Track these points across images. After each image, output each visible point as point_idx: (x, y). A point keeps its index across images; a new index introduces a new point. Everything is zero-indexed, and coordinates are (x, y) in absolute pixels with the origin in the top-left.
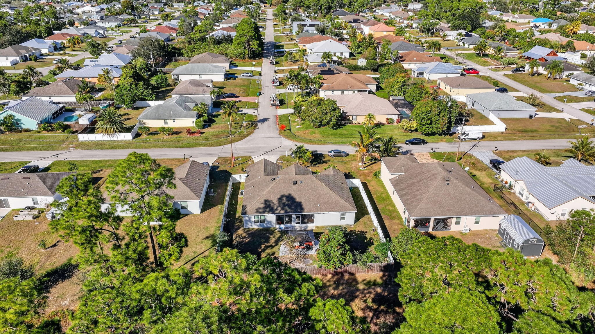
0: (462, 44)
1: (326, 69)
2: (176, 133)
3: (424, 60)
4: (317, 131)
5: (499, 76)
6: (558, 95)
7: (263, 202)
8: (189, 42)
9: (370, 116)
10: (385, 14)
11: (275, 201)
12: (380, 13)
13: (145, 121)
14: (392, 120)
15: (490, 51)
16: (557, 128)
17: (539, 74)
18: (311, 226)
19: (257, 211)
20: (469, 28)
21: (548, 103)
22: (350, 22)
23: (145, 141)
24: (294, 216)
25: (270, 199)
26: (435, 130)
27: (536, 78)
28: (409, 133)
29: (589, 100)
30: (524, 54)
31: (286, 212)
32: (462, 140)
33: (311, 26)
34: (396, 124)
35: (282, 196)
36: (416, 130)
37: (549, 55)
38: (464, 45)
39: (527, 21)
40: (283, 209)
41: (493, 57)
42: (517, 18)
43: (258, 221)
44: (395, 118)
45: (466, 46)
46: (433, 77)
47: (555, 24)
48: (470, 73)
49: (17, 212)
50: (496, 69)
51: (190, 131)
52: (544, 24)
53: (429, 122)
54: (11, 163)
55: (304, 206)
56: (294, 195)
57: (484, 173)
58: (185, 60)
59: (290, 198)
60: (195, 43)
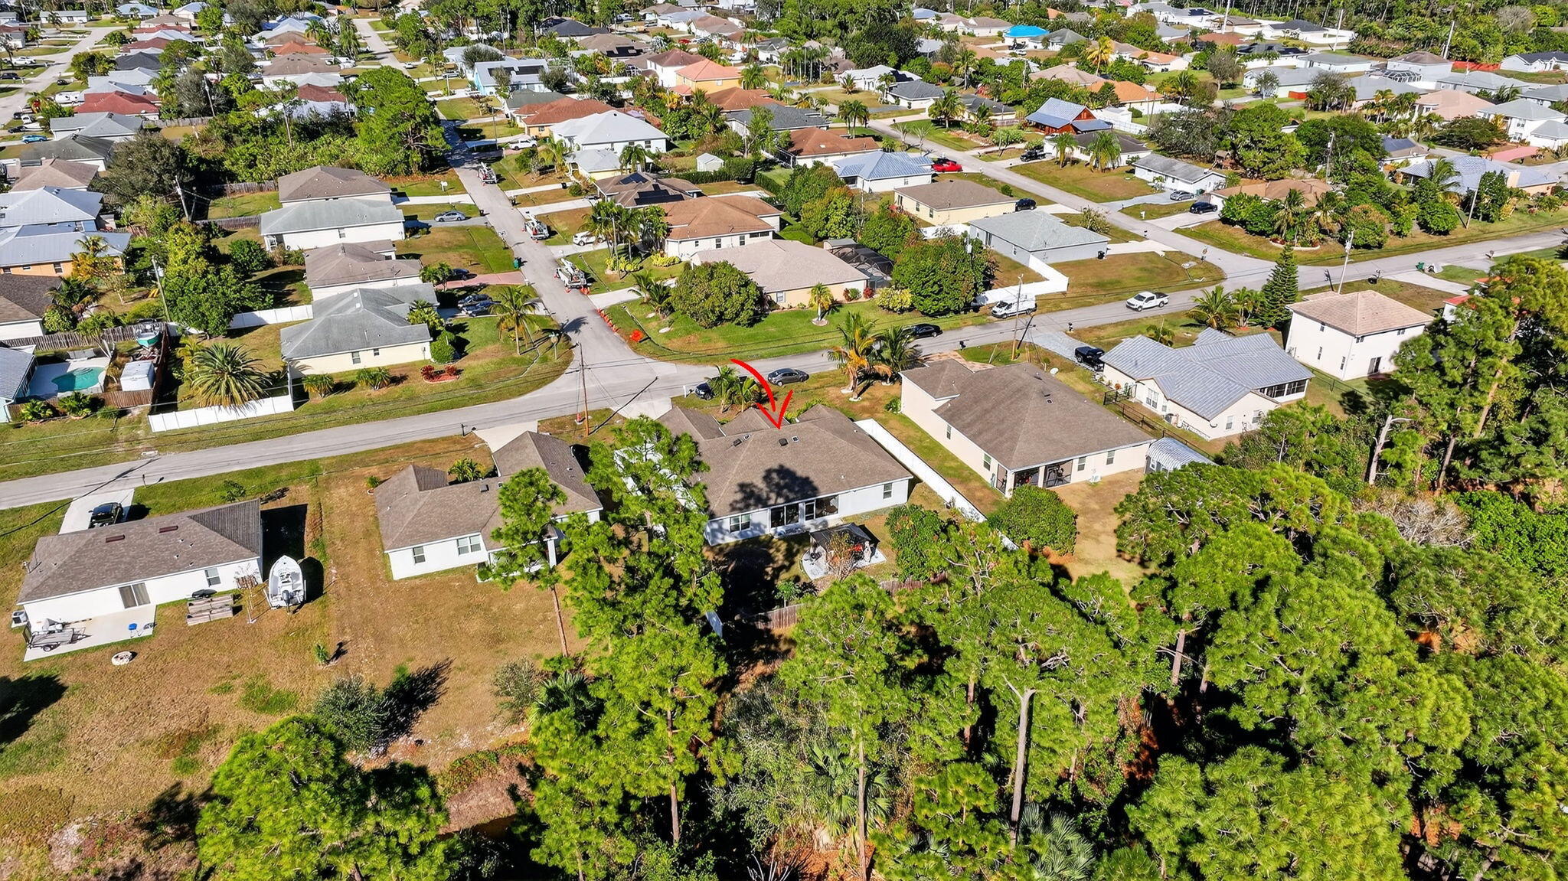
0: (892, 100)
1: (648, 187)
2: (396, 380)
3: (843, 147)
4: (714, 333)
5: (1000, 169)
6: (1127, 204)
7: (737, 489)
8: (227, 138)
9: (820, 290)
10: (675, 26)
11: (760, 484)
12: (660, 23)
13: (302, 362)
14: (856, 292)
15: (965, 116)
16: (1150, 271)
17: (1075, 162)
18: (833, 520)
19: (733, 509)
20: (893, 58)
21: (1116, 224)
22: (610, 54)
23: (329, 410)
24: (802, 506)
25: (747, 481)
26: (949, 303)
27: (1071, 171)
28: (897, 316)
29: (1181, 211)
30: (1030, 117)
31: (788, 500)
32: (1000, 317)
33: (523, 70)
34: (863, 299)
35: (769, 472)
36: (912, 309)
37: (1079, 117)
38: (898, 102)
39: (994, 32)
40: (779, 495)
41: (974, 129)
42: (974, 26)
43: (737, 528)
44: (861, 286)
45: (904, 103)
46: (880, 187)
47: (1057, 39)
48: (943, 170)
49: (181, 607)
50: (988, 157)
51: (429, 373)
52: (1033, 39)
53: (936, 288)
54: (14, 511)
55: (816, 483)
56: (789, 465)
57: (1072, 375)
58: (249, 190)
59: (783, 472)
60: (245, 141)
